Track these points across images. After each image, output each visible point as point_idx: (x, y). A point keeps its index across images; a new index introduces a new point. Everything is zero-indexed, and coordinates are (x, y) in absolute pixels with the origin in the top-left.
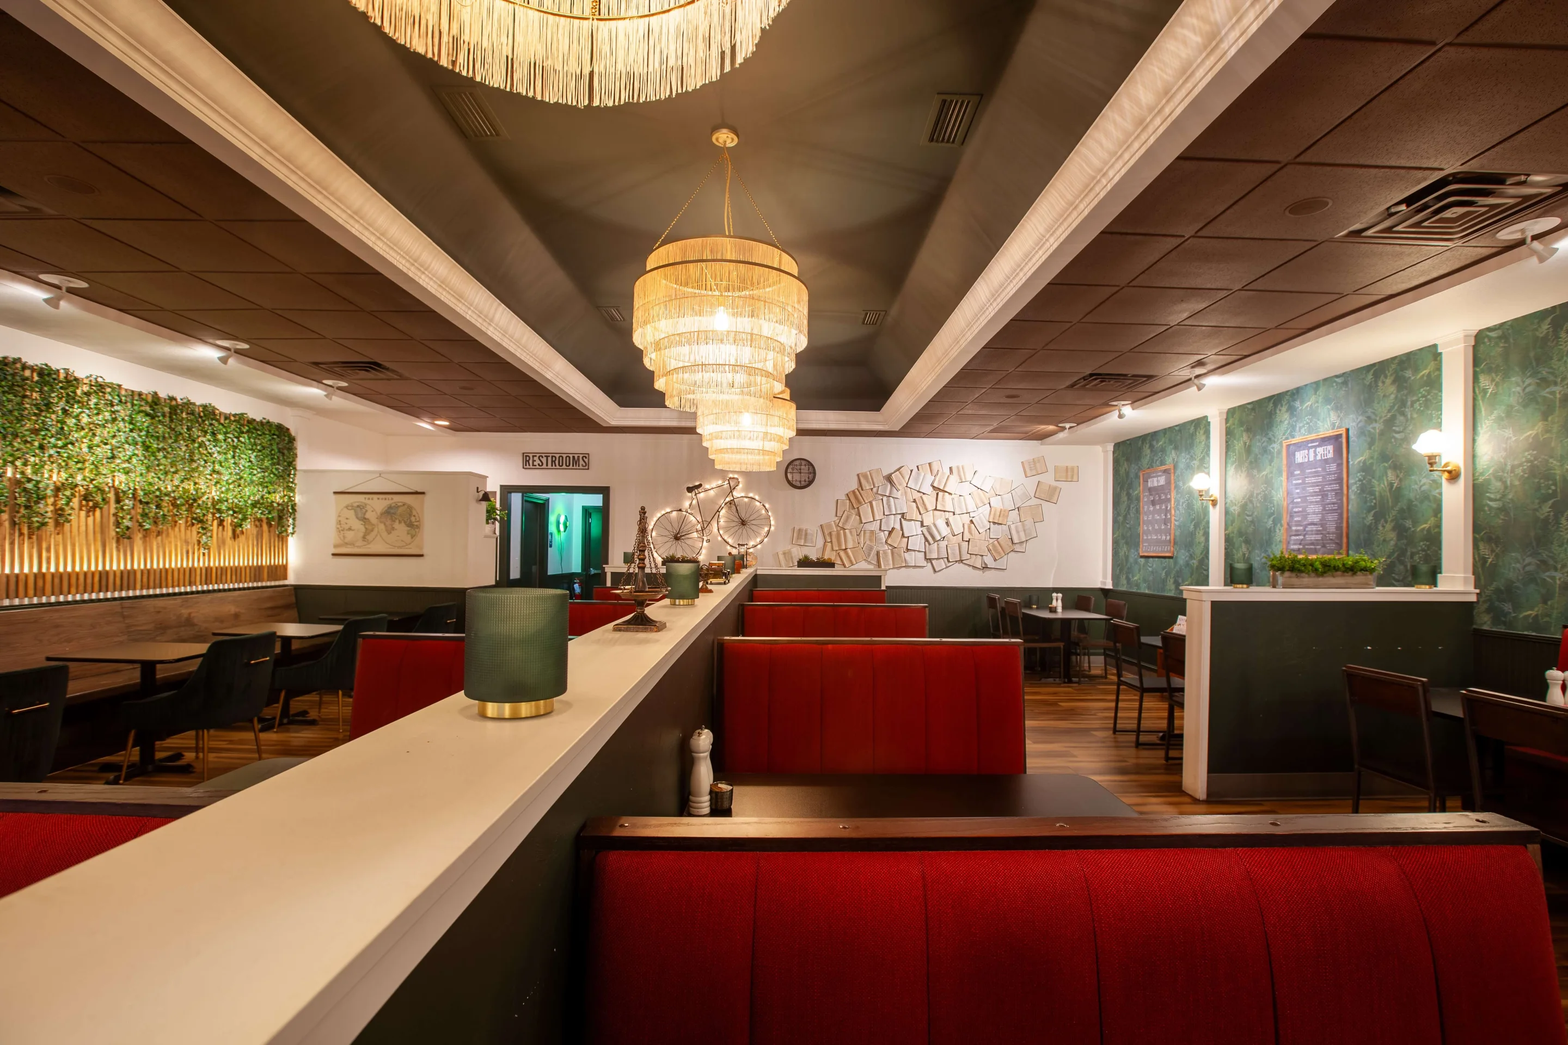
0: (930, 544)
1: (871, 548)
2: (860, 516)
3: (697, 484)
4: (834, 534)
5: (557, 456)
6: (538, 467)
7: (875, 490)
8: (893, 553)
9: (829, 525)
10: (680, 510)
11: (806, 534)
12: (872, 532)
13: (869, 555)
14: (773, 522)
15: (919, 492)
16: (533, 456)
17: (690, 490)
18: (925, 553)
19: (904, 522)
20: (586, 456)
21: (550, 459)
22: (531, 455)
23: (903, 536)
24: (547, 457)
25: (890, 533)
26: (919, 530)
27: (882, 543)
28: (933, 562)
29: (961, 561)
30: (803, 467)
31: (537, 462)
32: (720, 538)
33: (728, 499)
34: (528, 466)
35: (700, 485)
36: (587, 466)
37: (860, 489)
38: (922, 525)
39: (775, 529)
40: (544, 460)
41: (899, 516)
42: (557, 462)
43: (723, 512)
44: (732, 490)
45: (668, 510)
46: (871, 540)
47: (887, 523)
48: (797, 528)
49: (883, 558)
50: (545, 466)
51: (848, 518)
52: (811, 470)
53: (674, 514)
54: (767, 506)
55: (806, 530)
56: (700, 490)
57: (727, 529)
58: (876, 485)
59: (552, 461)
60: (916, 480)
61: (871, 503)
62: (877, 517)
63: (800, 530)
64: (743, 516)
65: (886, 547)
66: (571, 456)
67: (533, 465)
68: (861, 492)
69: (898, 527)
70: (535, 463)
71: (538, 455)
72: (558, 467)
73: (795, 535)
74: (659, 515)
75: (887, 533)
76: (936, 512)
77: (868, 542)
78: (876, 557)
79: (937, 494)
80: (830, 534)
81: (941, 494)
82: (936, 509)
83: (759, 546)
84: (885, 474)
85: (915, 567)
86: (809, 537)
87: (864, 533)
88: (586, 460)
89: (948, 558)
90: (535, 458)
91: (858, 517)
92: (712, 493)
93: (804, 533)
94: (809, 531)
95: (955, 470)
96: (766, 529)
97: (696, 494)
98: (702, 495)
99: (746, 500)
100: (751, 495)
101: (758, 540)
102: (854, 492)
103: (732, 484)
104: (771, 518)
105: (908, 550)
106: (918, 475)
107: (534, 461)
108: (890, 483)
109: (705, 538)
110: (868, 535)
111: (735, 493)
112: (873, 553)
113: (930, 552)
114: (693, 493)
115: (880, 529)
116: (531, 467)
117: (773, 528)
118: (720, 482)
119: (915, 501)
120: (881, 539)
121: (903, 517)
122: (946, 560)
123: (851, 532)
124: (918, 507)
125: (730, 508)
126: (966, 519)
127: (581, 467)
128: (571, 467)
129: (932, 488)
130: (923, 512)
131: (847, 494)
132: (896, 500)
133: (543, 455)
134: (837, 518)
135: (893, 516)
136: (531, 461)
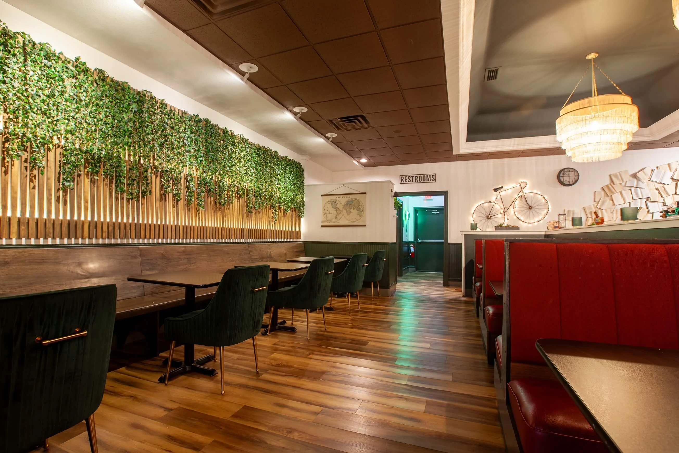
2: (613, 201)
3: (500, 186)
5: (418, 176)
6: (408, 182)
7: (623, 184)
9: (590, 207)
10: (490, 202)
14: (550, 207)
15: (660, 183)
16: (405, 177)
17: (495, 190)
19: (649, 204)
20: (434, 175)
21: (414, 178)
22: (404, 177)
23: (648, 212)
24: (413, 177)
26: (662, 207)
30: (570, 173)
31: (408, 180)
32: (515, 217)
33: (520, 194)
34: (402, 182)
35: (502, 187)
36: (434, 181)
37: (612, 184)
38: (664, 205)
40: (411, 179)
41: (645, 200)
42: (418, 179)
43: (517, 202)
44: (522, 189)
45: (483, 202)
47: (635, 205)
48: (567, 210)
50: (411, 181)
51: (604, 202)
52: (576, 174)
53: (487, 204)
54: (546, 197)
55: (573, 211)
56: (502, 190)
57: (520, 212)
58: (625, 181)
59: (415, 179)
60: (658, 175)
61: (621, 193)
62: (627, 201)
64: (530, 204)
66: (426, 175)
67: (405, 182)
68: (614, 186)
69: (644, 206)
70: (406, 181)
71: (408, 176)
72: (419, 182)
74: (477, 205)
76: (675, 196)
79: (677, 184)
80: (591, 213)
82: (675, 194)
83: (541, 221)
84: (632, 173)
87: (617, 212)
88: (434, 177)
90: (406, 178)
91: (611, 202)
92: (509, 191)
96: (546, 211)
97: (499, 193)
98: (503, 193)
99: (532, 194)
100: (535, 191)
101: (541, 217)
102: (607, 186)
103: (522, 186)
104: (549, 204)
106: (659, 172)
107: (406, 179)
108: (636, 178)
109: (506, 217)
111: (525, 191)
114: (498, 192)
116: (404, 182)
117: (550, 211)
118: (514, 185)
119: (657, 189)
121: (648, 200)
123: (606, 211)
124: (660, 193)
125: (521, 200)
127: (431, 181)
128: (426, 181)
129: (671, 180)
130: (664, 196)
131: (602, 188)
132: (641, 189)
133: (411, 176)
134: (595, 203)
135: (639, 200)
136: (404, 180)
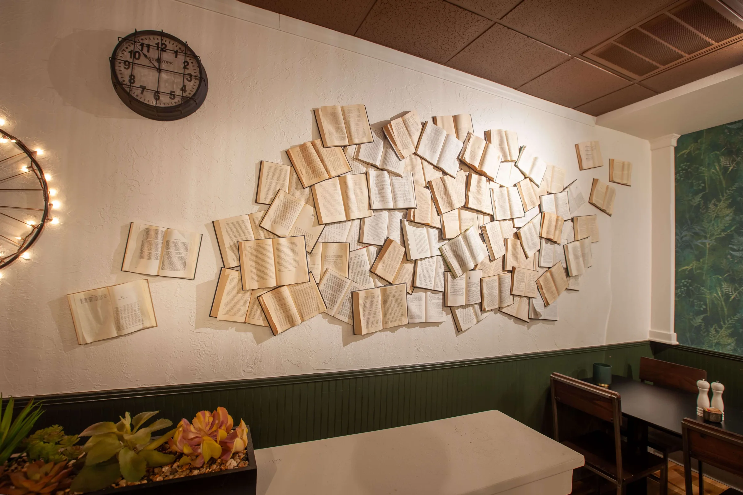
0: (454, 276)
1: (338, 285)
2: (315, 206)
4: (248, 247)
7: (351, 149)
8: (385, 295)
9: (237, 225)
11: (167, 244)
12: (344, 246)
13: (333, 301)
14: (56, 204)
15: (437, 168)
18: (445, 295)
19: (409, 228)
23: (407, 258)
25: (382, 250)
26: (436, 245)
27: (362, 273)
28: (458, 312)
29: (500, 309)
30: (166, 56)
37: (318, 142)
38: (442, 236)
39: (65, 224)
41: (399, 215)
46: (338, 265)
47: (376, 228)
48: (140, 225)
49: (365, 308)
51: (286, 209)
52: (192, 70)
54: (40, 152)
55: (167, 234)
58: (355, 140)
60: (433, 143)
61: (342, 179)
62: (356, 214)
63: (148, 233)
65: (371, 282)
68: (322, 151)
69: (396, 236)
73: (133, 245)
75: (373, 250)
76: (466, 214)
77: (333, 271)
78: (348, 305)
79: (468, 179)
80: (238, 247)
81: (475, 177)
82: (466, 207)
84: (376, 119)
85: (426, 324)
86: (176, 254)
87: (325, 249)
89: (481, 305)
91: (311, 209)
93: (160, 241)
94: (176, 237)
95: (495, 138)
96: (31, 223)
102: (303, 148)
104: (53, 192)
105: (414, 287)
106: (437, 133)
108: (385, 138)
110: (333, 251)
112: (344, 296)
113: (455, 293)
115: (360, 241)
117: (55, 222)
119: (429, 186)
120: (361, 264)
121: (406, 217)
122: (477, 307)
123: (292, 245)
124: (435, 200)
126: (509, 231)
129: (457, 163)
130: (443, 210)
131: (287, 153)
132: (394, 178)
134: (257, 207)
135: (386, 214)
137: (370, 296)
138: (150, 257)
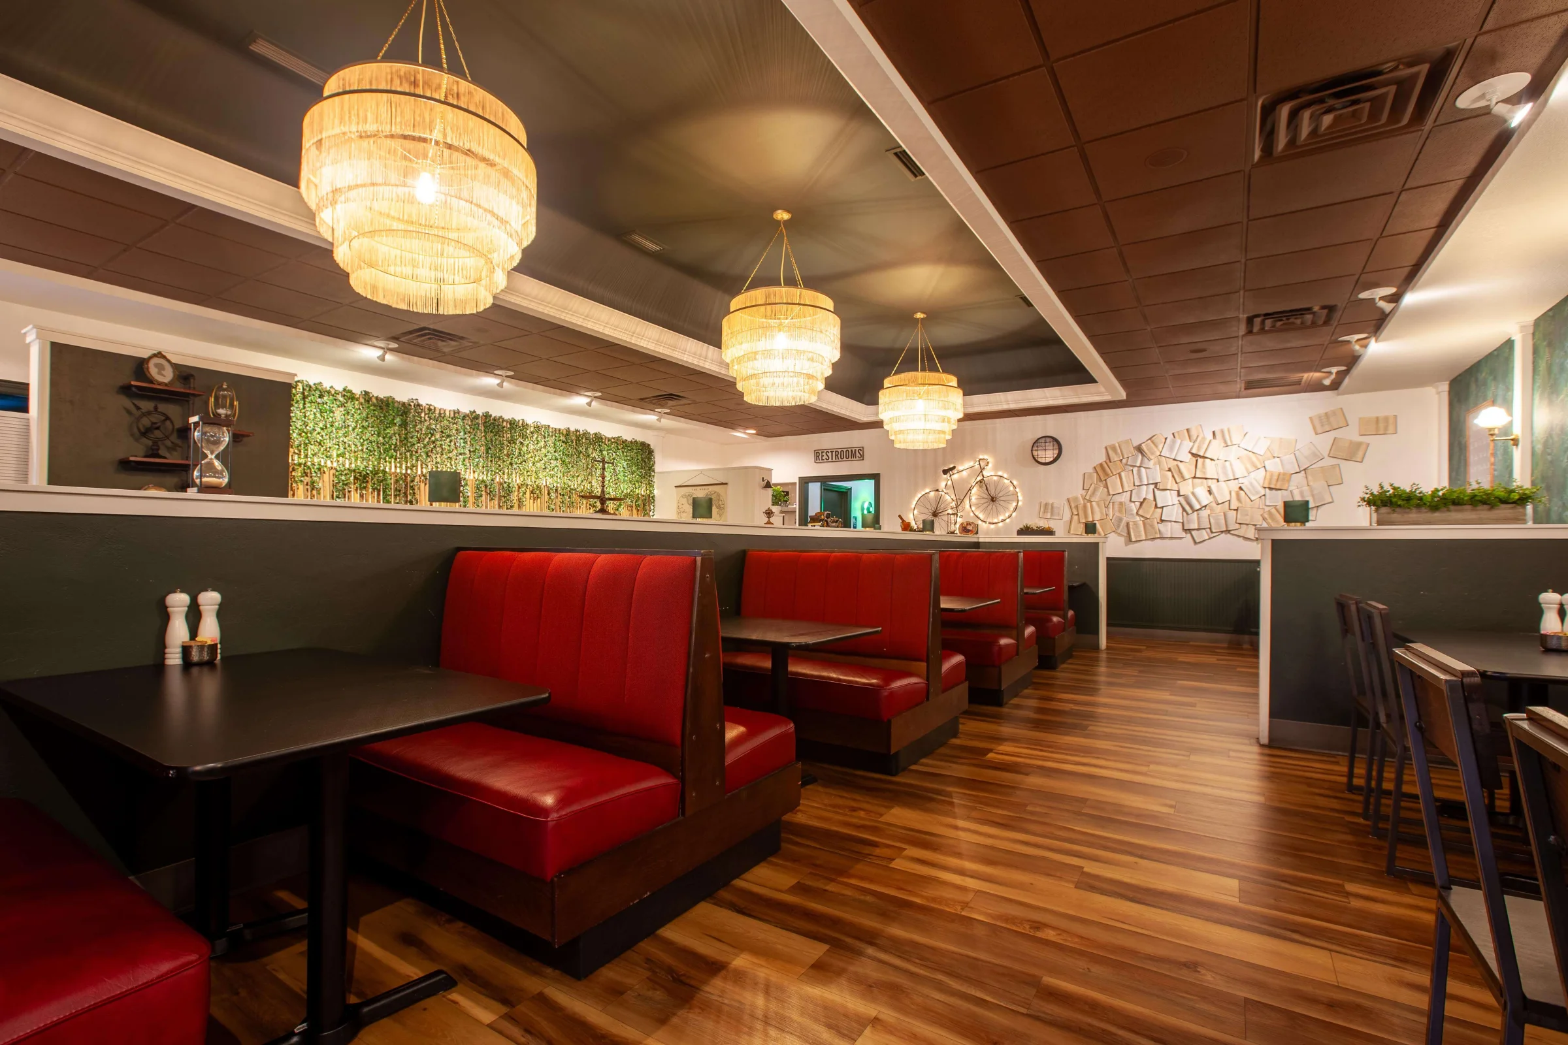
0: (1188, 514)
1: (1120, 520)
2: (1107, 488)
3: (952, 466)
4: (1080, 507)
5: (839, 450)
6: (825, 460)
7: (1124, 461)
8: (1144, 524)
9: (1076, 499)
10: (937, 490)
11: (1052, 507)
12: (1121, 503)
13: (1119, 527)
14: (1020, 498)
15: (1174, 460)
16: (822, 452)
17: (945, 472)
18: (1183, 523)
19: (1157, 492)
20: (861, 449)
21: (834, 453)
22: (820, 452)
23: (1156, 507)
24: (832, 452)
25: (1142, 503)
26: (1176, 500)
27: (1132, 514)
28: (1193, 532)
29: (1228, 531)
30: (1048, 444)
31: (825, 457)
32: (972, 514)
33: (979, 478)
34: (818, 461)
35: (954, 467)
36: (862, 457)
37: (1108, 461)
38: (1179, 495)
39: (1023, 503)
40: (830, 455)
41: (1153, 486)
42: (839, 456)
43: (974, 491)
44: (982, 469)
45: (927, 491)
46: (1120, 511)
47: (1138, 494)
48: (1044, 503)
49: (1133, 529)
50: (830, 460)
51: (1095, 490)
52: (1056, 446)
53: (932, 494)
54: (1015, 483)
55: (1052, 504)
56: (955, 471)
57: (978, 506)
58: (1126, 456)
59: (835, 456)
60: (1171, 449)
61: (1119, 474)
62: (1126, 489)
63: (1046, 505)
64: (993, 494)
65: (1138, 518)
66: (850, 450)
68: (1109, 464)
69: (1151, 497)
70: (823, 458)
71: (825, 451)
72: (840, 459)
73: (1042, 510)
74: (920, 495)
75: (1138, 504)
76: (1196, 480)
77: (1117, 514)
78: (1126, 528)
79: (1197, 461)
80: (1077, 507)
81: (1200, 460)
82: (1195, 477)
83: (1008, 521)
84: (1136, 444)
85: (1171, 538)
86: (1056, 511)
87: (1113, 505)
88: (861, 452)
89: (1210, 528)
90: (823, 454)
91: (1106, 490)
92: (964, 473)
93: (1050, 507)
94: (1055, 505)
95: (1218, 435)
96: (1014, 504)
97: (950, 476)
98: (955, 477)
99: (995, 478)
100: (1000, 473)
101: (1007, 515)
102: (1101, 465)
103: (982, 464)
104: (1019, 494)
105: (1162, 521)
106: (1174, 442)
107: (822, 456)
108: (1141, 453)
109: (959, 514)
110: (1116, 506)
111: (985, 473)
112: (1123, 524)
113: (1189, 522)
114: (948, 475)
115: (1130, 501)
116: (821, 461)
117: (1020, 503)
118: (971, 464)
119: (1170, 470)
120: (1131, 510)
121: (1156, 487)
122: (1208, 530)
123: (1098, 505)
124: (1173, 476)
125: (981, 487)
126: (1234, 486)
127: (857, 458)
128: (850, 459)
129: (1190, 455)
130: (1178, 481)
131: (1095, 468)
132: (1147, 470)
133: (829, 451)
134: (1084, 491)
135: (1145, 487)
136: (820, 457)
137: (1135, 524)
138: (1047, 512)
